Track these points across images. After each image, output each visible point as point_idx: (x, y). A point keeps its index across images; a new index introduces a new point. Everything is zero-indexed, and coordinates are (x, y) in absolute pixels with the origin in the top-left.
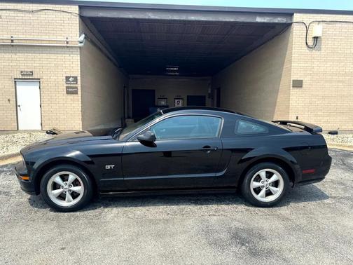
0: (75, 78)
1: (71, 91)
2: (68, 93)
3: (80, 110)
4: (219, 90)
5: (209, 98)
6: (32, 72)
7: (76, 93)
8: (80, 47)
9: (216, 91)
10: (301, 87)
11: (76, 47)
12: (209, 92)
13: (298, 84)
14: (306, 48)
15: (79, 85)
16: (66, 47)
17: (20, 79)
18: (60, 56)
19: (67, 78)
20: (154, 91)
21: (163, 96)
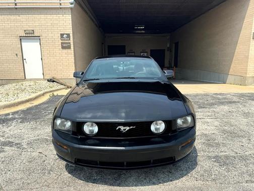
0: (68, 35)
1: (65, 47)
2: (63, 48)
3: (73, 62)
5: (168, 51)
6: (33, 31)
7: (69, 47)
8: (71, 8)
9: (174, 45)
11: (67, 8)
12: (168, 46)
15: (71, 41)
16: (59, 9)
17: (24, 37)
18: (55, 17)
19: (62, 35)
20: (125, 46)
21: (132, 50)
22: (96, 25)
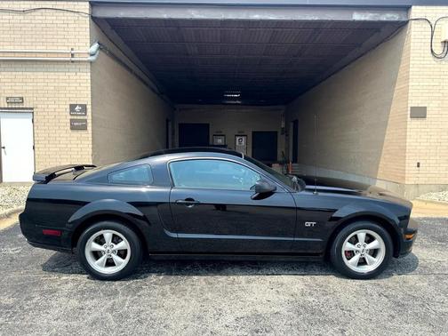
0: (84, 108)
1: (77, 126)
2: (73, 128)
3: (91, 153)
4: (296, 123)
5: (282, 134)
6: (22, 99)
7: (84, 128)
8: (91, 62)
9: (292, 124)
10: (425, 117)
11: (85, 61)
12: (283, 126)
13: (419, 113)
14: (431, 58)
15: (89, 117)
16: (71, 62)
17: (5, 108)
18: (62, 76)
19: (72, 107)
20: (208, 125)
21: (221, 132)
22: (153, 90)
